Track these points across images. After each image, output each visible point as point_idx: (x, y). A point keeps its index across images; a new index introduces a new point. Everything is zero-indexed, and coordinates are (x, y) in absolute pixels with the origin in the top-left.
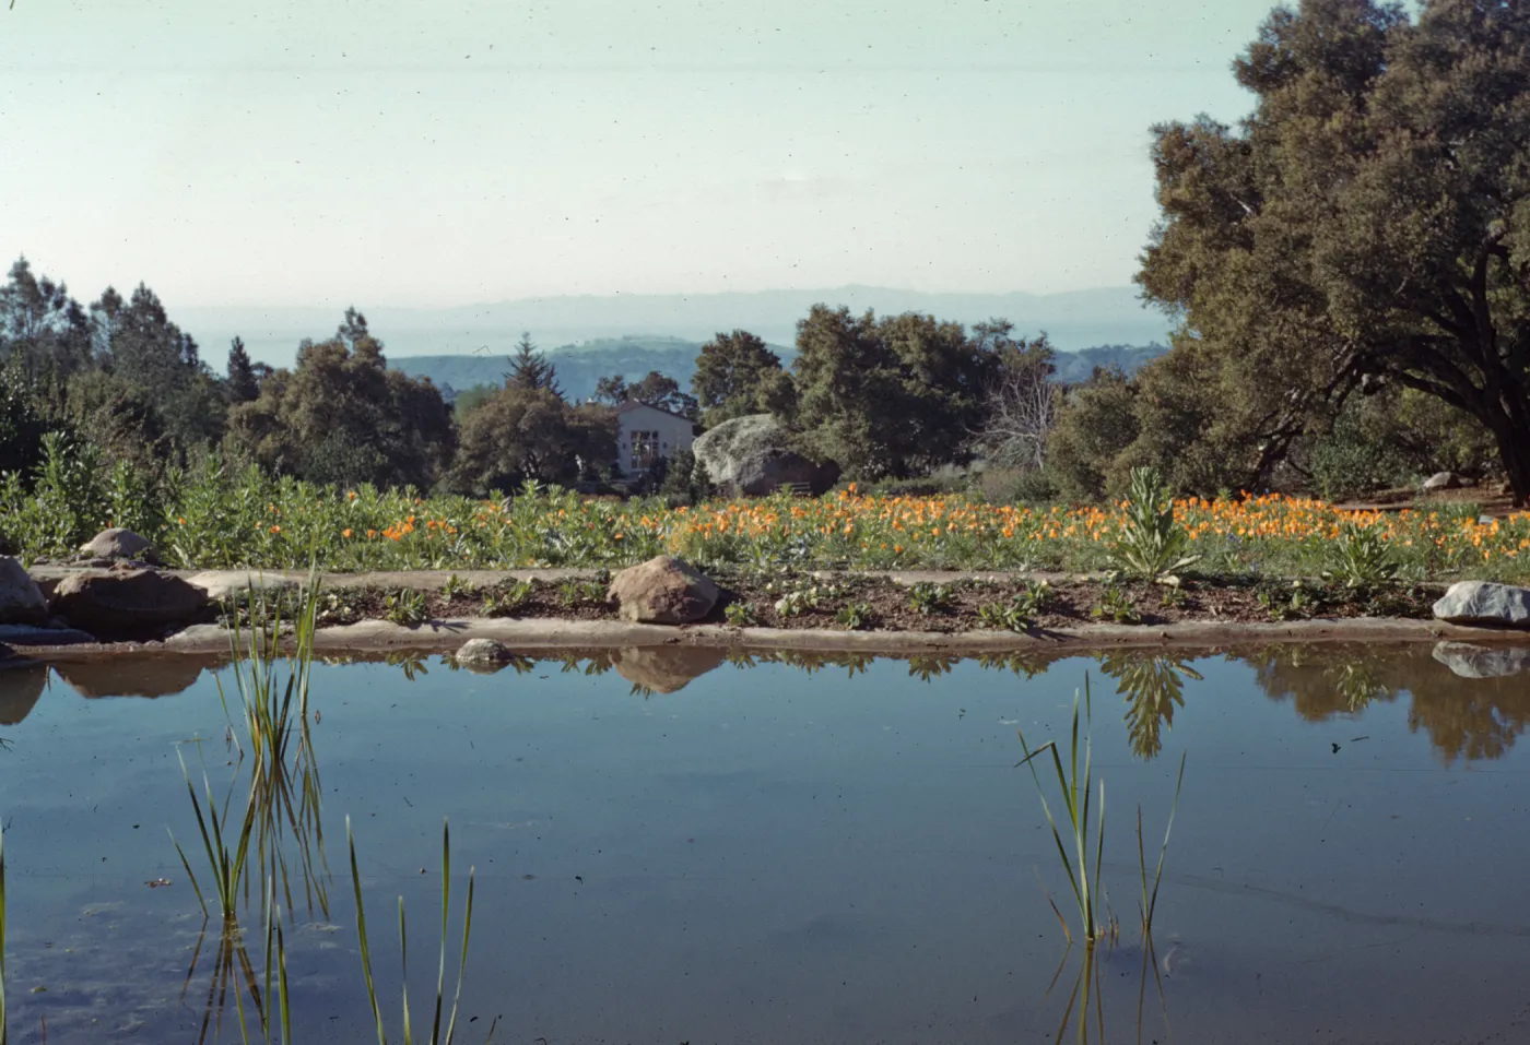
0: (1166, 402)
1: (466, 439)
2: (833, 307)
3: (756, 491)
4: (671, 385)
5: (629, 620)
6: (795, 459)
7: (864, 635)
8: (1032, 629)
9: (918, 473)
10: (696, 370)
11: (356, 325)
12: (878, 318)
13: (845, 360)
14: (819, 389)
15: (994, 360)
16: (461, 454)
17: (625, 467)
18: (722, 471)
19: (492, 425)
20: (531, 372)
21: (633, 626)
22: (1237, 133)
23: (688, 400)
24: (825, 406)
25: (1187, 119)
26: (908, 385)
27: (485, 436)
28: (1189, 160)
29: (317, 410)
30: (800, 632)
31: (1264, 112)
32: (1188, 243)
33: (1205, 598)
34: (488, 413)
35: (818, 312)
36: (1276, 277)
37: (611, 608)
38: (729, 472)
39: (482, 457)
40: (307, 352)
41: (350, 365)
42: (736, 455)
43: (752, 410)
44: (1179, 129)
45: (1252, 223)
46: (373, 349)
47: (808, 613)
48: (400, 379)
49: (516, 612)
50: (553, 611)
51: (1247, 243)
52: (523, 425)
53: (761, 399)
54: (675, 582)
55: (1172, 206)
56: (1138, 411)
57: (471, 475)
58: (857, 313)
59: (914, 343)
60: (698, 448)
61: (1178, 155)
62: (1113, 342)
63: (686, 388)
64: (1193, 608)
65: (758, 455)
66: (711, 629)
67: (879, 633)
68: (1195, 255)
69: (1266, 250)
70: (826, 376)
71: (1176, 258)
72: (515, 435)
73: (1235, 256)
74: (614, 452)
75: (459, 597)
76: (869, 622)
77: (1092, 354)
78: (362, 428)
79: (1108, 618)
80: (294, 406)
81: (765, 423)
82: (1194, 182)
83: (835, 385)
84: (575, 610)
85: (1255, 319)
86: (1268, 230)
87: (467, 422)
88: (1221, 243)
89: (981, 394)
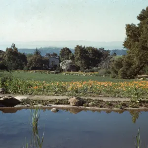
0: (127, 62)
1: (29, 61)
2: (80, 45)
3: (69, 70)
4: (56, 54)
5: (71, 105)
6: (74, 66)
7: (101, 109)
8: (121, 108)
9: (91, 68)
10: (60, 53)
11: (14, 46)
12: (86, 47)
13: (81, 53)
14: (78, 57)
15: (102, 53)
16: (28, 64)
17: (50, 66)
18: (64, 67)
19: (32, 60)
20: (37, 52)
21: (72, 106)
22: (137, 26)
23: (59, 56)
24: (78, 59)
25: (130, 24)
26: (90, 56)
27: (31, 61)
28: (131, 29)
29: (8, 58)
30: (93, 108)
31: (141, 23)
32: (130, 41)
33: (142, 104)
34: (32, 58)
35: (78, 46)
36: (142, 46)
37: (69, 104)
38: (65, 68)
39: (31, 64)
40: (7, 49)
41: (13, 51)
42: (66, 65)
43: (68, 59)
44: (129, 25)
45: (139, 38)
46: (16, 49)
47: (93, 105)
48: (20, 53)
49: (57, 104)
50: (62, 104)
51: (138, 41)
52: (36, 60)
53: (69, 58)
54: (77, 101)
55: (128, 36)
56: (123, 63)
57: (29, 67)
58: (83, 46)
59: (91, 51)
60: (61, 64)
61: (129, 29)
62: (116, 49)
63: (58, 55)
64: (141, 106)
65: (69, 65)
66: (82, 107)
67: (103, 108)
68: (131, 42)
69: (141, 42)
70: (79, 55)
71: (128, 42)
72: (35, 61)
73: (137, 43)
74: (49, 64)
75: (50, 101)
76: (101, 107)
77: (114, 51)
78: (14, 60)
79: (131, 107)
80: (5, 57)
81: (70, 61)
82: (131, 33)
83: (80, 56)
84: (64, 104)
85: (139, 51)
86: (141, 40)
87: (29, 60)
88: (135, 41)
89: (100, 58)
